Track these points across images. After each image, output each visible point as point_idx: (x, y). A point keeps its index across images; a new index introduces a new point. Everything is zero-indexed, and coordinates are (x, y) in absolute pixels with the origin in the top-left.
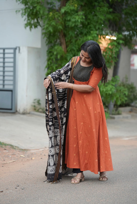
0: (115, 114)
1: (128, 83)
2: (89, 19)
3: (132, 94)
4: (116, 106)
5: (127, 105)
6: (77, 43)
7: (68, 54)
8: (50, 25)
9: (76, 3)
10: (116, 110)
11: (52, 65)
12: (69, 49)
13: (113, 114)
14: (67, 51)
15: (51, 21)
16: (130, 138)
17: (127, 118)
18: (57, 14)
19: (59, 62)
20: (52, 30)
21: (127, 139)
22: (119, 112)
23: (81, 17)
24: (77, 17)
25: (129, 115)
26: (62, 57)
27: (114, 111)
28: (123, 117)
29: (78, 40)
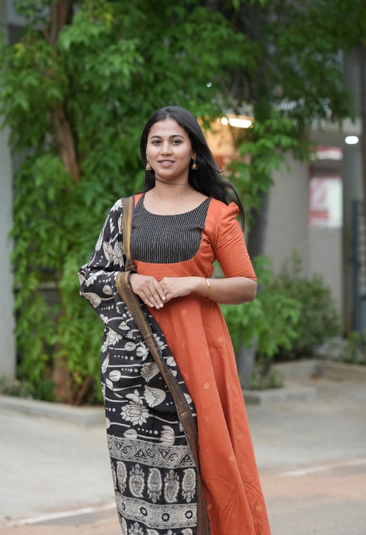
0: (259, 388)
1: (301, 275)
2: (160, 64)
3: (319, 314)
4: (261, 360)
5: (301, 353)
6: (117, 145)
7: (85, 184)
8: (18, 87)
9: (106, 11)
10: (264, 373)
11: (33, 224)
12: (88, 164)
13: (253, 388)
14: (82, 174)
15: (23, 73)
16: (311, 470)
17: (302, 398)
18: (40, 49)
19: (56, 213)
20: (25, 105)
21: (302, 472)
22: (272, 379)
23: (131, 60)
24: (117, 61)
25: (309, 390)
26: (63, 193)
27: (258, 377)
28: (290, 397)
29: (122, 137)
